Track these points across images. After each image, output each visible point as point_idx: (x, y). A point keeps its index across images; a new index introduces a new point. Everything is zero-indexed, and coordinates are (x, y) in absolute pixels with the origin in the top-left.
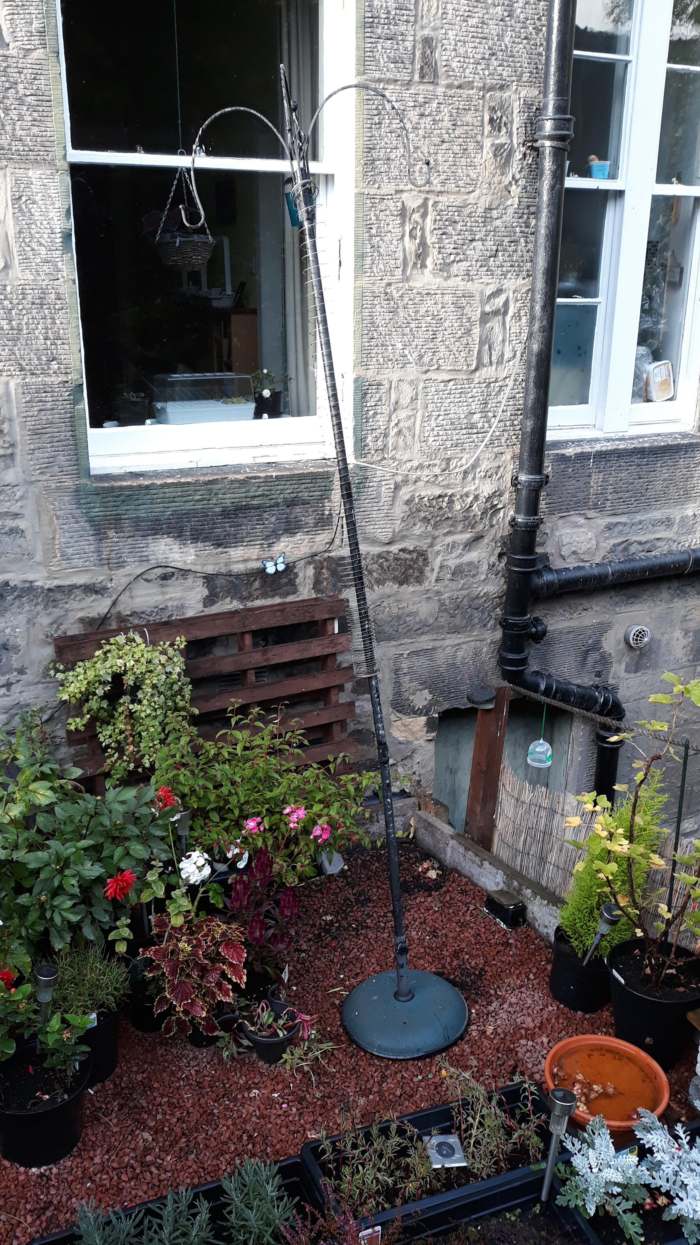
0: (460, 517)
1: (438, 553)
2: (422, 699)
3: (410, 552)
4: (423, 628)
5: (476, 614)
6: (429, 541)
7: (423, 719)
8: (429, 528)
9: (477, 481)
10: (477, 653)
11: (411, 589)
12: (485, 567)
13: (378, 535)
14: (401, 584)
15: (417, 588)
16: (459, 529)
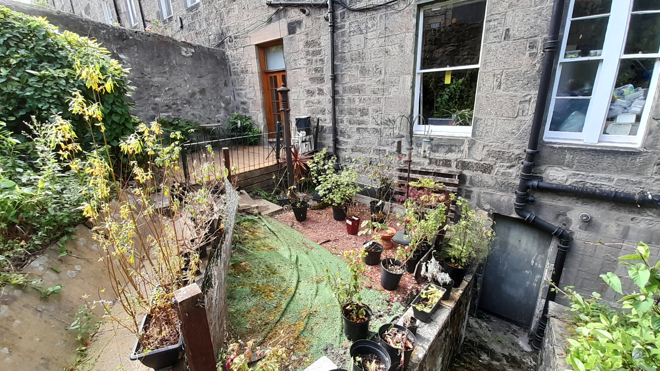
0: (507, 158)
1: (497, 167)
2: (488, 207)
3: (487, 165)
4: (489, 187)
5: (510, 188)
6: (494, 163)
7: (487, 213)
8: (495, 159)
9: (514, 149)
10: (509, 200)
11: (486, 175)
12: (515, 175)
13: (477, 158)
14: (483, 173)
15: (489, 175)
16: (506, 162)
